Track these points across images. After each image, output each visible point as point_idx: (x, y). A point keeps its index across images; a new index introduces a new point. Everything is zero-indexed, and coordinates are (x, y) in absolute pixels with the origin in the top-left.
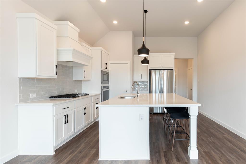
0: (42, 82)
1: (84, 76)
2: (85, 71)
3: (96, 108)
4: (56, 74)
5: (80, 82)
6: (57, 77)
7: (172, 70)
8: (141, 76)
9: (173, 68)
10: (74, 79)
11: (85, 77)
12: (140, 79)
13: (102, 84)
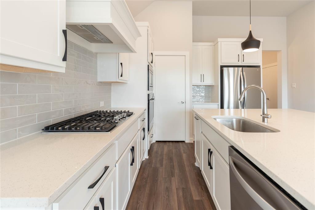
0: (17, 84)
1: (120, 75)
2: (121, 64)
3: (142, 140)
4: (65, 59)
5: (107, 85)
6: (66, 68)
7: (259, 67)
8: (202, 77)
9: (260, 64)
10: (99, 79)
11: (122, 76)
12: (201, 83)
13: (148, 90)
